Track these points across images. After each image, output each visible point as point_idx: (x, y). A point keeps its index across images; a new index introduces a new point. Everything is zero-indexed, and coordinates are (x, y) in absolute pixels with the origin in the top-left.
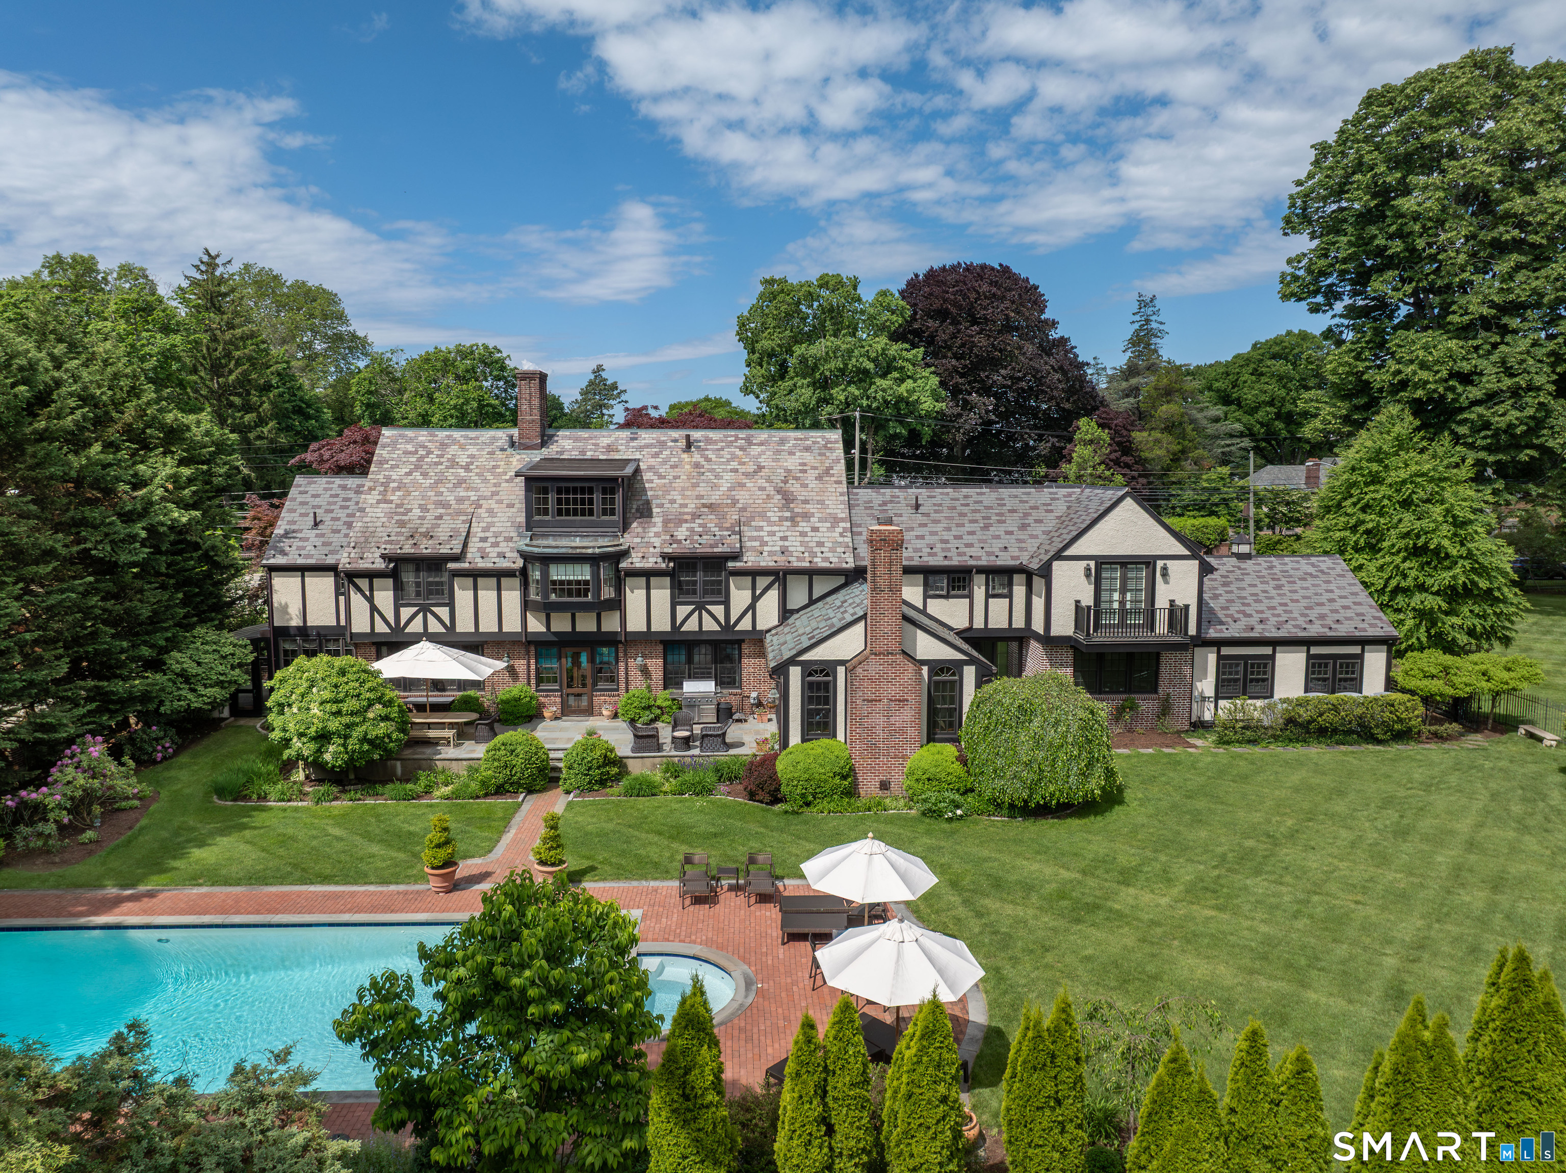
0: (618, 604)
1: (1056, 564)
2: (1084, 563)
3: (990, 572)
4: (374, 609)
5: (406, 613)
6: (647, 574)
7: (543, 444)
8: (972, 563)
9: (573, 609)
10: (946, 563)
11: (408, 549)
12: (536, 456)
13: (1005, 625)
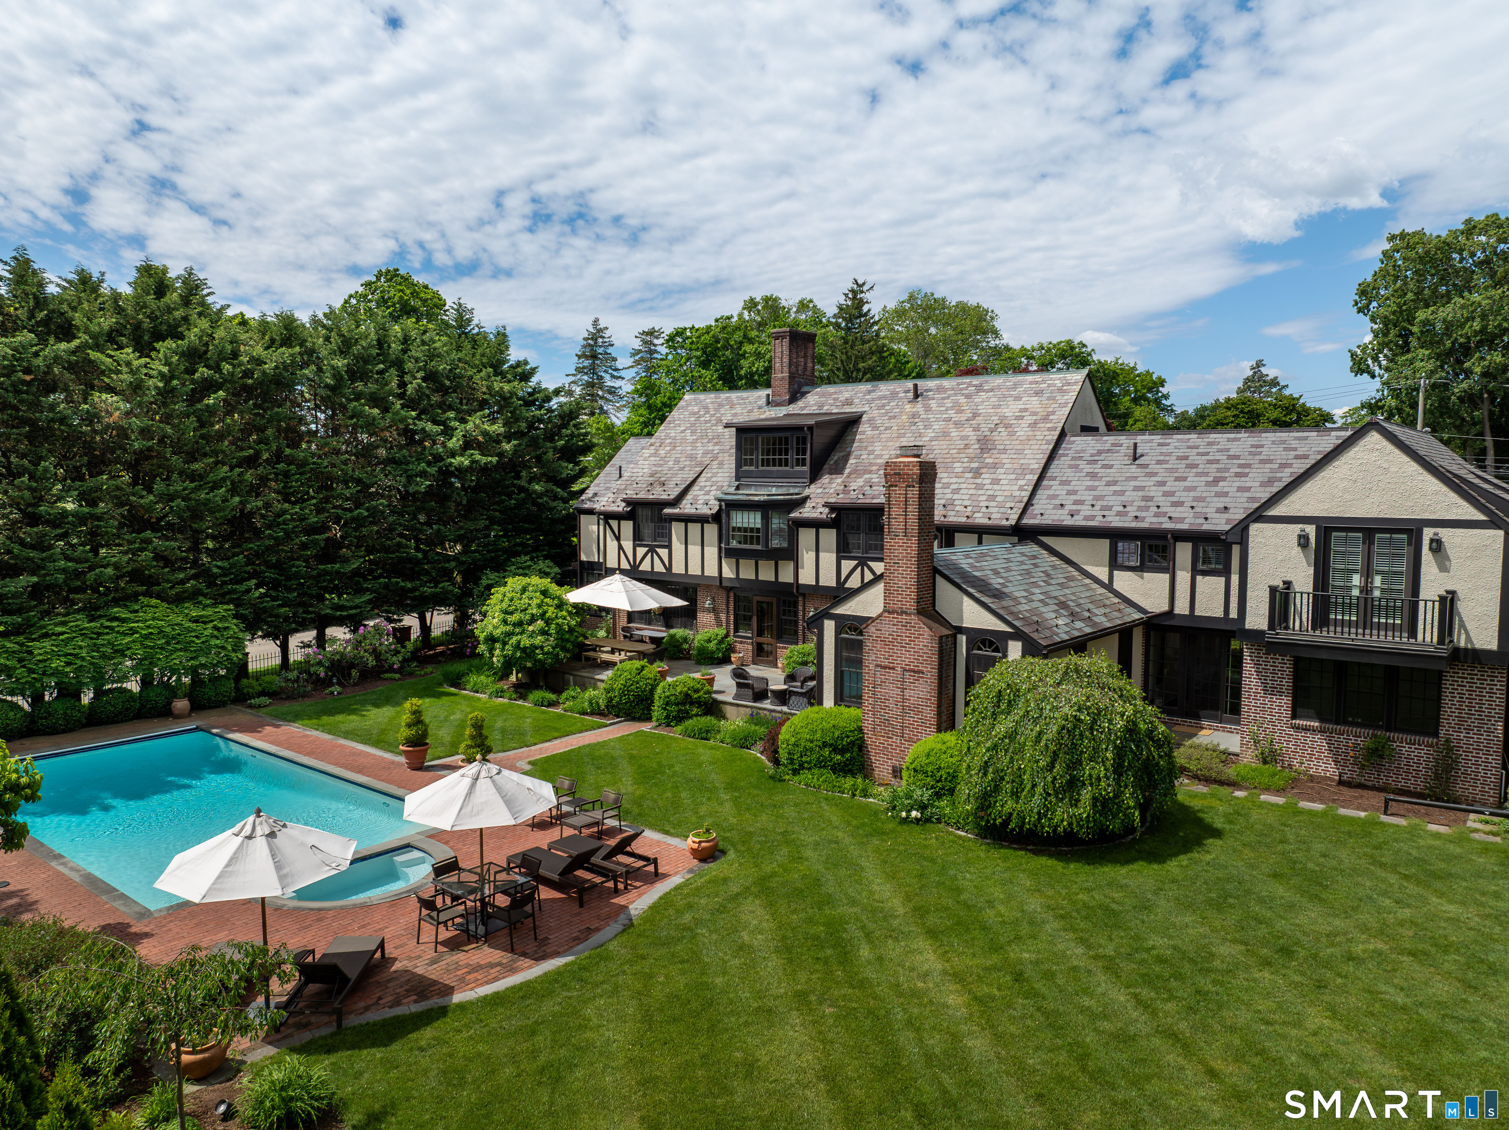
0: (791, 554)
1: (1255, 529)
2: (1296, 528)
3: (1197, 538)
4: (620, 547)
5: (641, 551)
6: (816, 524)
7: (793, 400)
8: (1168, 525)
9: (756, 556)
10: (1134, 525)
11: (642, 495)
12: (781, 411)
13: (1219, 613)
